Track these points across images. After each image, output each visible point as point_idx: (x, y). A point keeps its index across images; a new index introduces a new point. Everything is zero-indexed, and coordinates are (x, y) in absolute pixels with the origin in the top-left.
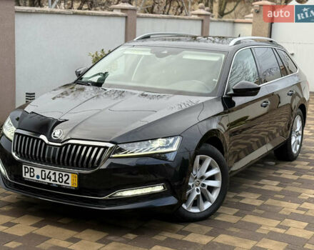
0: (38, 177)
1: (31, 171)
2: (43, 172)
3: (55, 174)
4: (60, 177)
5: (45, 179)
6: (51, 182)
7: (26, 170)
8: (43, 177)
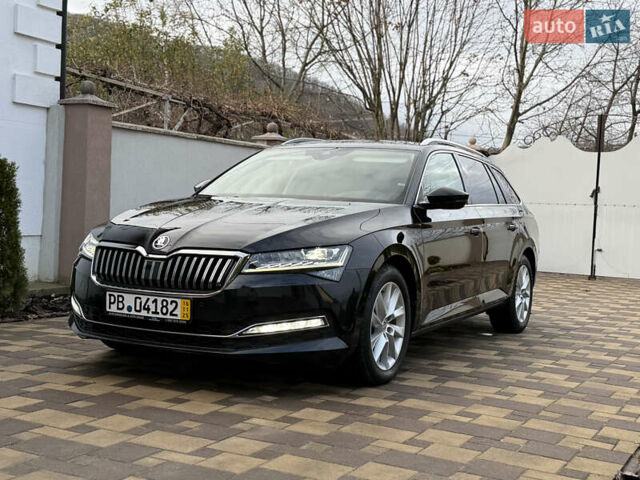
0: (129, 309)
1: (120, 301)
2: (138, 301)
3: (155, 301)
4: (163, 307)
5: (140, 311)
6: (150, 315)
7: (112, 300)
8: (138, 308)
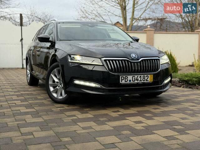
0: (130, 81)
1: (126, 79)
3: (141, 77)
7: (123, 79)
8: (134, 80)
